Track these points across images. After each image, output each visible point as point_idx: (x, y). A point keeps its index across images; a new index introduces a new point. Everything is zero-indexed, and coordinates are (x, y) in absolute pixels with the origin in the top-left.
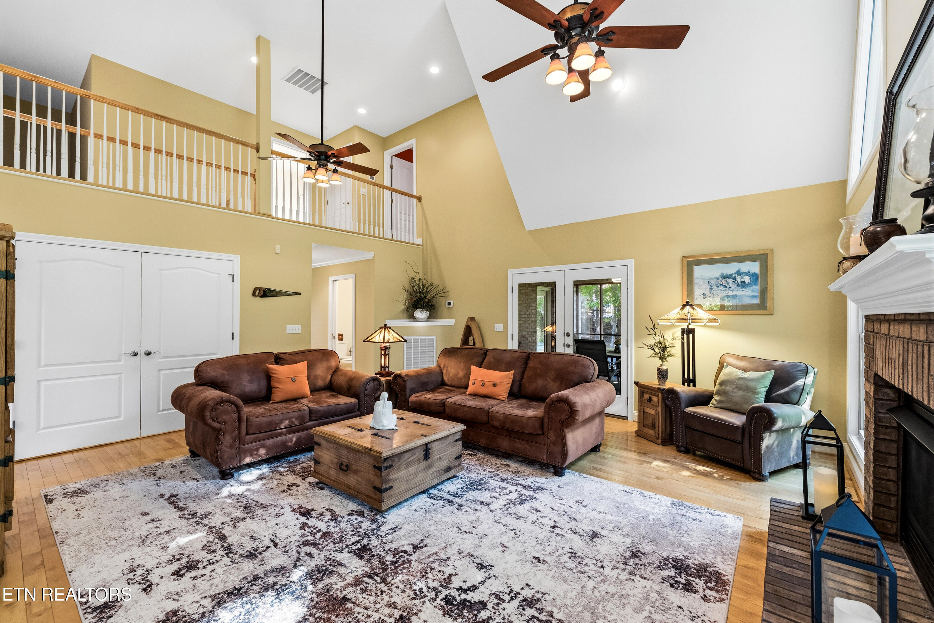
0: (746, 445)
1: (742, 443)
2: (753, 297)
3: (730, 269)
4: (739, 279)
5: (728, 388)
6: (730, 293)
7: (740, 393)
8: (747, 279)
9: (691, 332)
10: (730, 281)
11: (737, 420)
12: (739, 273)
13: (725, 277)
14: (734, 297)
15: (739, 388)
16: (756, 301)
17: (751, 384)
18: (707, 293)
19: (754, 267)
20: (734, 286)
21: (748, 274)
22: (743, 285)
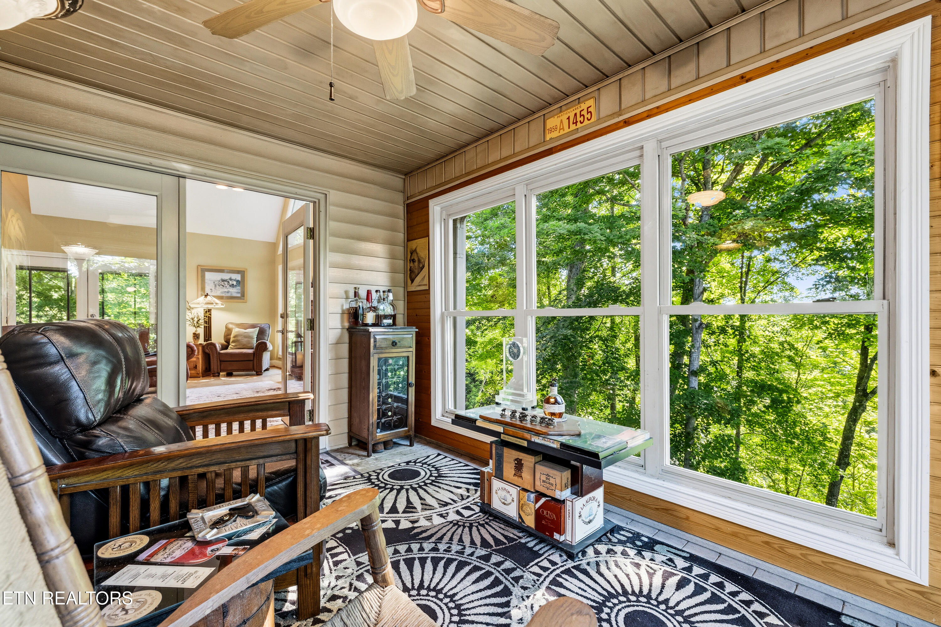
0: (255, 361)
1: (253, 360)
2: (238, 293)
3: (226, 276)
4: (230, 282)
5: (239, 338)
6: (226, 290)
7: (246, 339)
8: (235, 283)
9: (209, 311)
10: (226, 283)
11: (251, 351)
12: (231, 279)
13: (223, 281)
14: (228, 292)
15: (245, 337)
16: (239, 295)
17: (251, 334)
18: (213, 289)
19: (238, 277)
20: (228, 286)
21: (235, 280)
22: (232, 286)
